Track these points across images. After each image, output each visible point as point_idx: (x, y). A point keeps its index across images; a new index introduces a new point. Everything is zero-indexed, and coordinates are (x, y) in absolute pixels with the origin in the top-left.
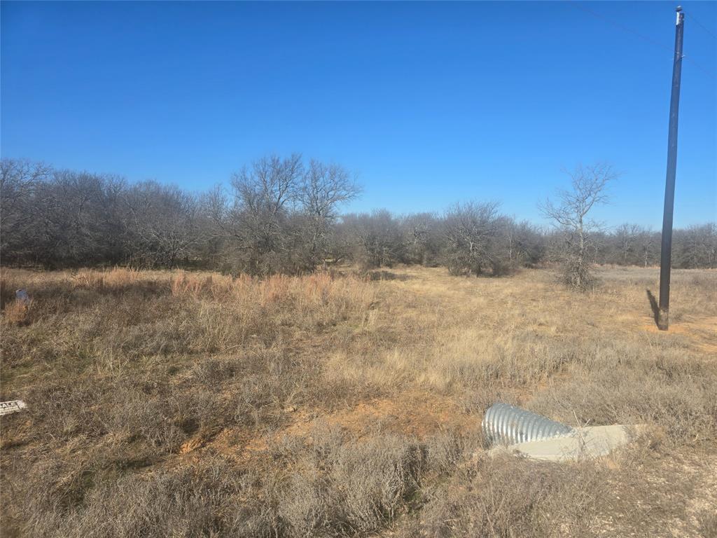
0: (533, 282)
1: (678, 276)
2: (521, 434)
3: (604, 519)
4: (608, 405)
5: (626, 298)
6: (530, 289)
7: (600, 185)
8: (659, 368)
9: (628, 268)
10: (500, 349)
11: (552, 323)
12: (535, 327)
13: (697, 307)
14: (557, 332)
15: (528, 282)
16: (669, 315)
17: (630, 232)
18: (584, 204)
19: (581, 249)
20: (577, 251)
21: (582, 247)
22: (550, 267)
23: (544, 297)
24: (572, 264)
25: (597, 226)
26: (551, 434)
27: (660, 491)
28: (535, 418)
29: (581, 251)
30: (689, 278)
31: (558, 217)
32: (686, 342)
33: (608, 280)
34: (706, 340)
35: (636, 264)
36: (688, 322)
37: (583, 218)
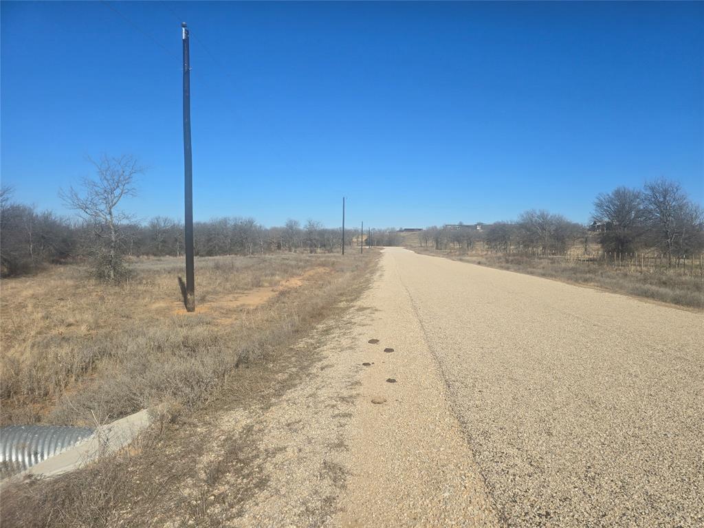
0: (61, 279)
1: (203, 263)
2: (36, 454)
3: (122, 509)
4: (135, 394)
5: (159, 287)
6: (57, 287)
7: (127, 177)
8: (185, 346)
9: (162, 258)
10: (13, 362)
11: (83, 321)
12: (62, 329)
13: (218, 288)
14: (88, 331)
15: (55, 280)
16: (196, 298)
17: (163, 225)
18: (112, 195)
19: (112, 241)
20: (108, 244)
21: (113, 239)
22: (83, 261)
23: (74, 295)
24: (105, 258)
25: (127, 218)
26: (72, 442)
27: (176, 460)
28: (52, 431)
29: (113, 244)
30: (211, 264)
31: (85, 208)
32: (209, 319)
33: (143, 271)
34: (224, 315)
35: (170, 254)
36: (211, 302)
37: (112, 210)
